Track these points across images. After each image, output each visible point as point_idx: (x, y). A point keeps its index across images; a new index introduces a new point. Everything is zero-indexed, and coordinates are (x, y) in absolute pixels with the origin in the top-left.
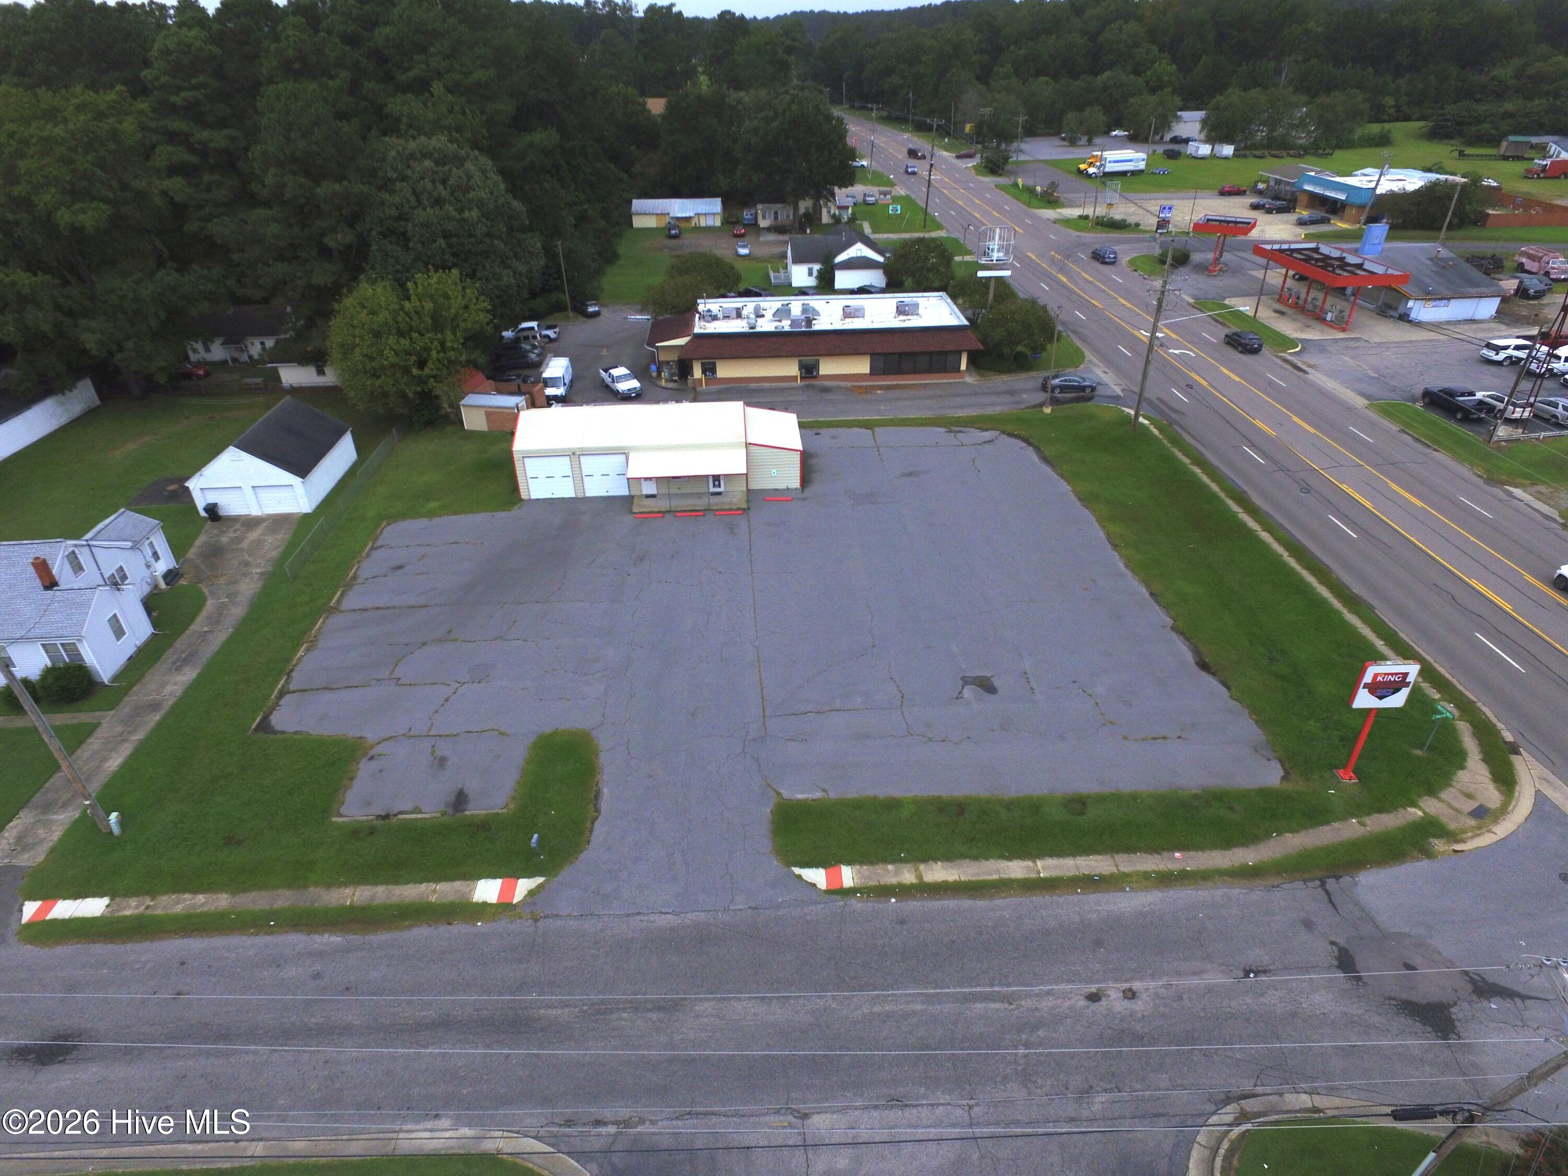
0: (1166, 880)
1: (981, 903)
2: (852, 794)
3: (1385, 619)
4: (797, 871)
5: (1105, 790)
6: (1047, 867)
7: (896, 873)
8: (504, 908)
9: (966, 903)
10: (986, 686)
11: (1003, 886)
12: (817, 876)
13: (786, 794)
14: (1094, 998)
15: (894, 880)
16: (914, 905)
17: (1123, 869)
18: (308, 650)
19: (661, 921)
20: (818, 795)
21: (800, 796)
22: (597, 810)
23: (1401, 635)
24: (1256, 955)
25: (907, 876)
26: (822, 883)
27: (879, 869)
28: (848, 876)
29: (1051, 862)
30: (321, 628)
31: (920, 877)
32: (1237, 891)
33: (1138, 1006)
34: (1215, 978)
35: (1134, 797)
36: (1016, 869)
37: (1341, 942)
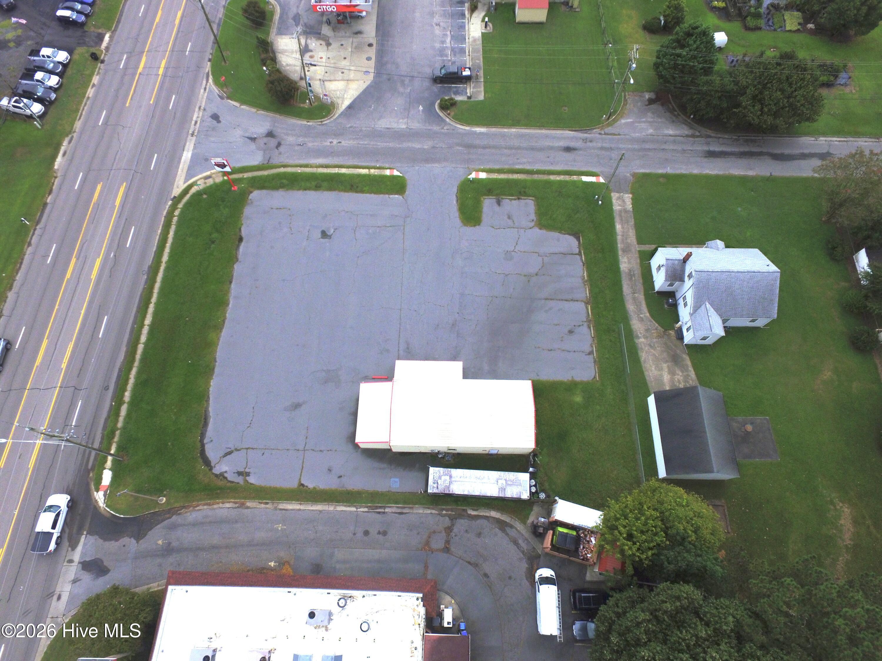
0: (306, 166)
1: (356, 163)
2: (382, 196)
3: (151, 259)
4: (401, 175)
5: (308, 192)
6: (336, 170)
7: (375, 172)
8: (478, 171)
9: (360, 164)
10: (324, 234)
11: (348, 167)
12: (396, 173)
13: (401, 197)
14: (340, 142)
15: (376, 170)
16: (373, 164)
17: (316, 169)
18: (584, 277)
19: (437, 165)
20: (391, 196)
21: (397, 196)
22: (456, 196)
23: (154, 250)
24: (297, 148)
25: (372, 171)
26: (395, 171)
27: (379, 173)
28: (388, 172)
29: (333, 172)
30: (586, 291)
31: (369, 171)
32: (291, 162)
33: (330, 140)
34: (310, 145)
35: (299, 189)
36: (343, 171)
37: (276, 150)
